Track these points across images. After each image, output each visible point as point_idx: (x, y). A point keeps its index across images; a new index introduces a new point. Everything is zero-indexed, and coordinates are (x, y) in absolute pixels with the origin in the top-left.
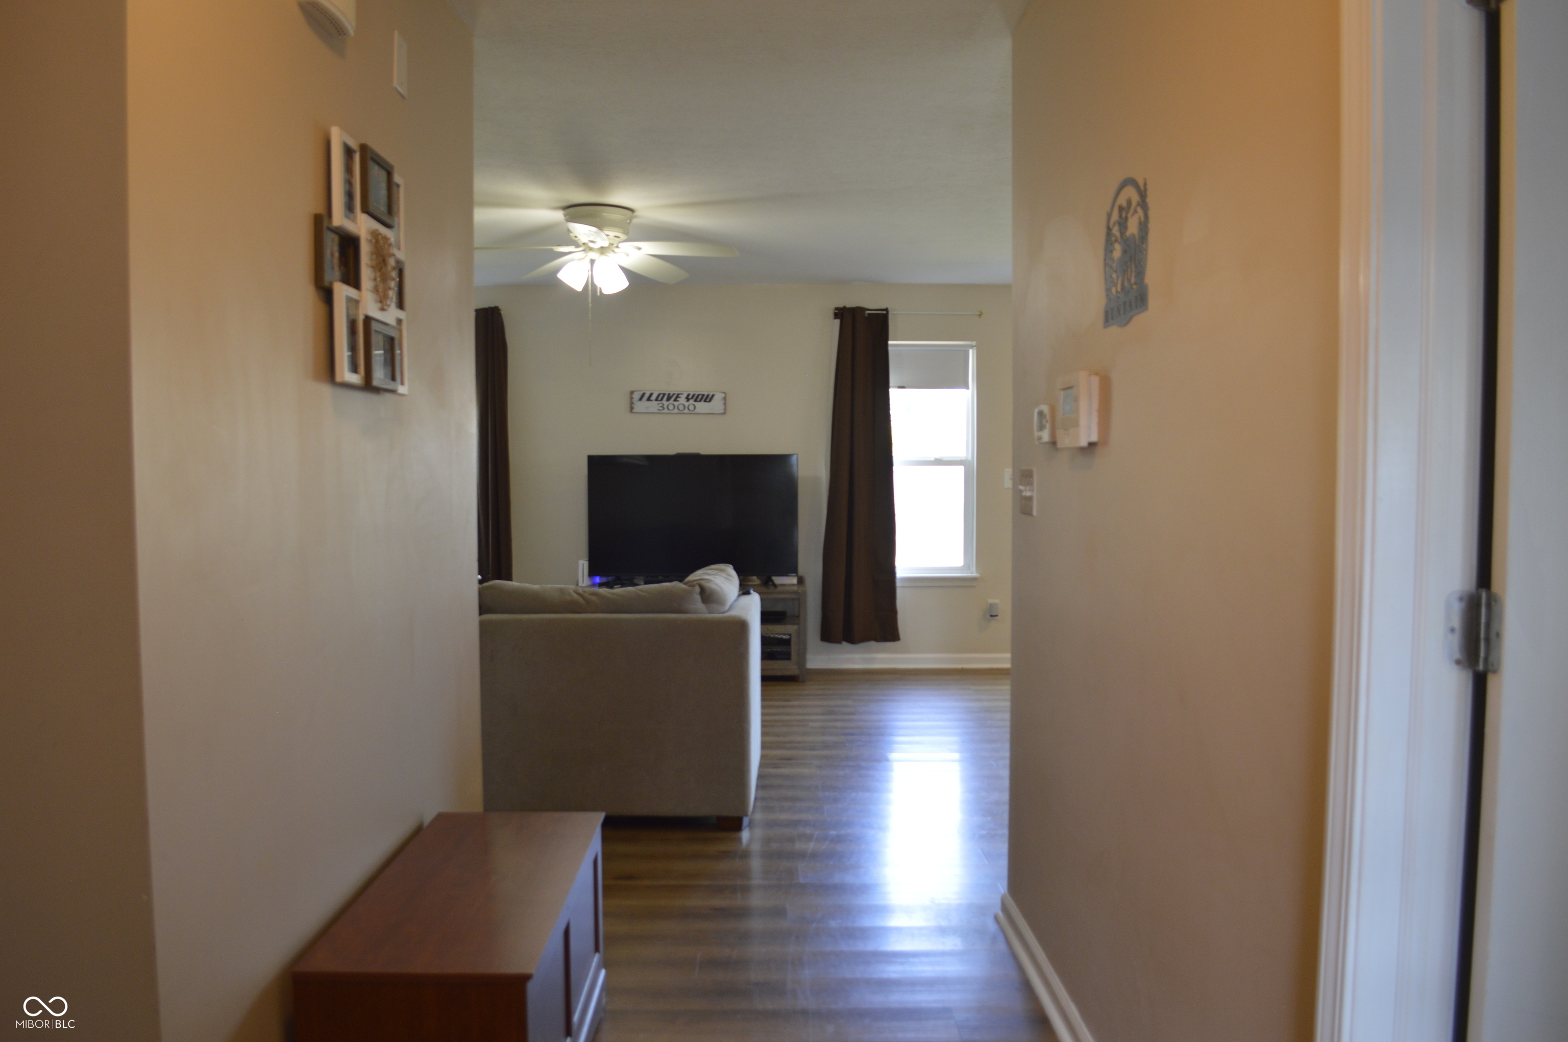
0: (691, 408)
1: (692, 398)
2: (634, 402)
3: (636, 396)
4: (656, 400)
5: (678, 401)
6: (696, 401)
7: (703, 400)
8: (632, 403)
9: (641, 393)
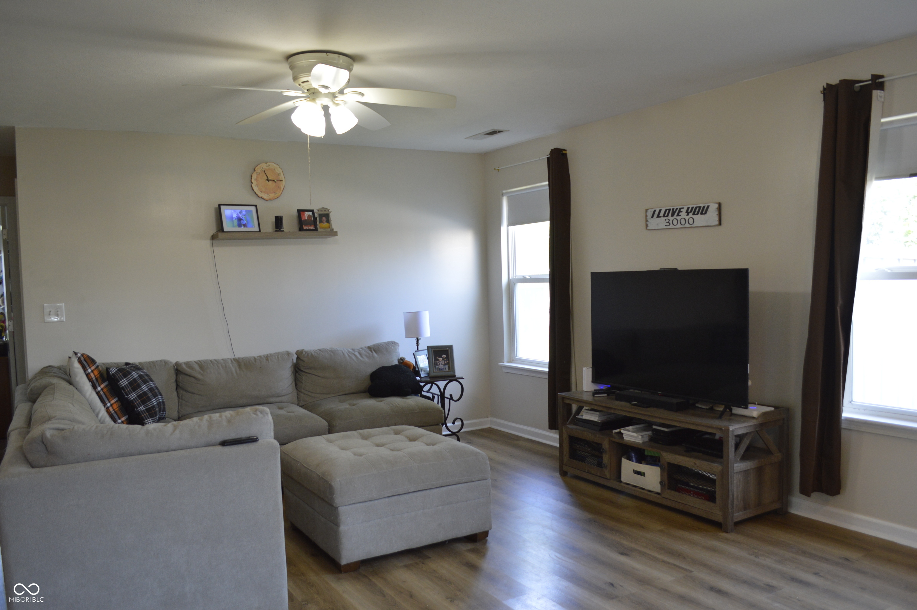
0: (691, 221)
1: (691, 212)
2: (648, 220)
3: (650, 214)
4: (664, 216)
5: (680, 215)
6: (694, 214)
7: (700, 212)
8: (647, 221)
9: (653, 210)
